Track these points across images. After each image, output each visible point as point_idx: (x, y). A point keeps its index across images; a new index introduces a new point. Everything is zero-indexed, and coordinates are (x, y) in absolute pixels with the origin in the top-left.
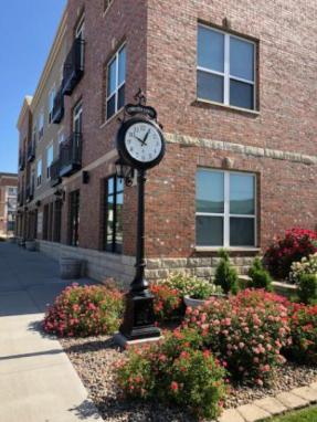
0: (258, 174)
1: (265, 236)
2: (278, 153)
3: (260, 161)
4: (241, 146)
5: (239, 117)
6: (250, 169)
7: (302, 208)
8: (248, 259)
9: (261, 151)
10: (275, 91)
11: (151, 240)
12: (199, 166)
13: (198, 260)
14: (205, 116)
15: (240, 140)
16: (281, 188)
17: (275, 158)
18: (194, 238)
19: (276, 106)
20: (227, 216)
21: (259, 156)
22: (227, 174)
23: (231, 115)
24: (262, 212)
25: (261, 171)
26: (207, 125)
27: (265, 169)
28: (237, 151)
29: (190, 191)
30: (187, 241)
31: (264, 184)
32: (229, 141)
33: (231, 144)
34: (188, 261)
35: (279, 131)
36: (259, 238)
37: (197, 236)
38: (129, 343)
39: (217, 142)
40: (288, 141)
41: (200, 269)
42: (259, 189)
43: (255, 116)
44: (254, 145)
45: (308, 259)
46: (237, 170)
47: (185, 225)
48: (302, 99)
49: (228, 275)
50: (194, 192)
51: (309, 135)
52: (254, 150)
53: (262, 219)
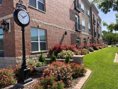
0: (46, 30)
1: (49, 47)
2: (51, 24)
3: (47, 27)
4: (42, 22)
5: (41, 13)
6: (44, 28)
7: (56, 39)
8: (45, 54)
9: (47, 24)
10: (49, 7)
11: (18, 51)
12: (31, 27)
13: (32, 56)
14: (32, 11)
15: (41, 20)
16: (52, 34)
17: (50, 26)
18: (31, 49)
19: (50, 11)
20: (39, 42)
21: (46, 25)
22: (38, 29)
23: (39, 12)
24: (48, 41)
25: (47, 29)
26: (33, 14)
27: (48, 29)
28: (41, 23)
29: (29, 34)
30: (29, 50)
31: (48, 33)
32: (39, 20)
33: (39, 21)
34: (30, 56)
35: (50, 18)
36: (47, 48)
37: (32, 49)
38: (24, 85)
39: (36, 20)
40: (52, 21)
41: (33, 58)
42: (46, 34)
43: (45, 13)
44: (45, 22)
45: (62, 52)
46: (41, 29)
47: (28, 45)
48: (55, 10)
49: (43, 59)
50: (30, 35)
51: (57, 20)
52: (45, 23)
53: (48, 43)
